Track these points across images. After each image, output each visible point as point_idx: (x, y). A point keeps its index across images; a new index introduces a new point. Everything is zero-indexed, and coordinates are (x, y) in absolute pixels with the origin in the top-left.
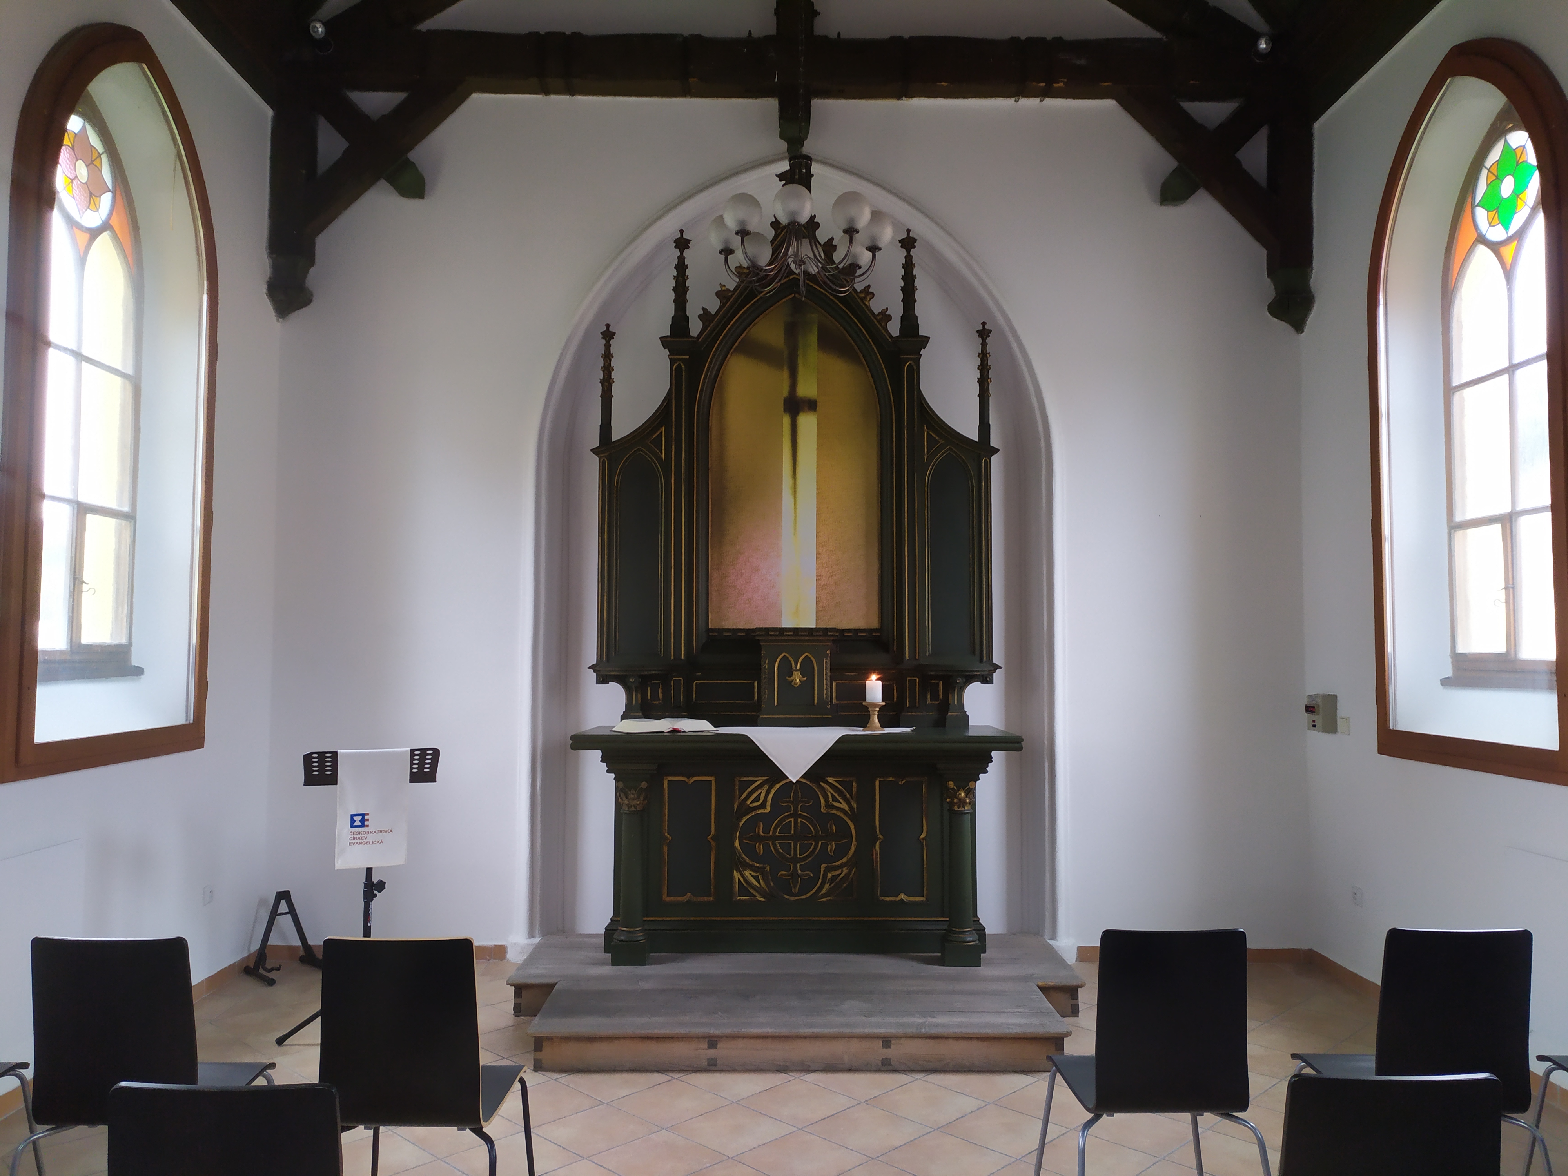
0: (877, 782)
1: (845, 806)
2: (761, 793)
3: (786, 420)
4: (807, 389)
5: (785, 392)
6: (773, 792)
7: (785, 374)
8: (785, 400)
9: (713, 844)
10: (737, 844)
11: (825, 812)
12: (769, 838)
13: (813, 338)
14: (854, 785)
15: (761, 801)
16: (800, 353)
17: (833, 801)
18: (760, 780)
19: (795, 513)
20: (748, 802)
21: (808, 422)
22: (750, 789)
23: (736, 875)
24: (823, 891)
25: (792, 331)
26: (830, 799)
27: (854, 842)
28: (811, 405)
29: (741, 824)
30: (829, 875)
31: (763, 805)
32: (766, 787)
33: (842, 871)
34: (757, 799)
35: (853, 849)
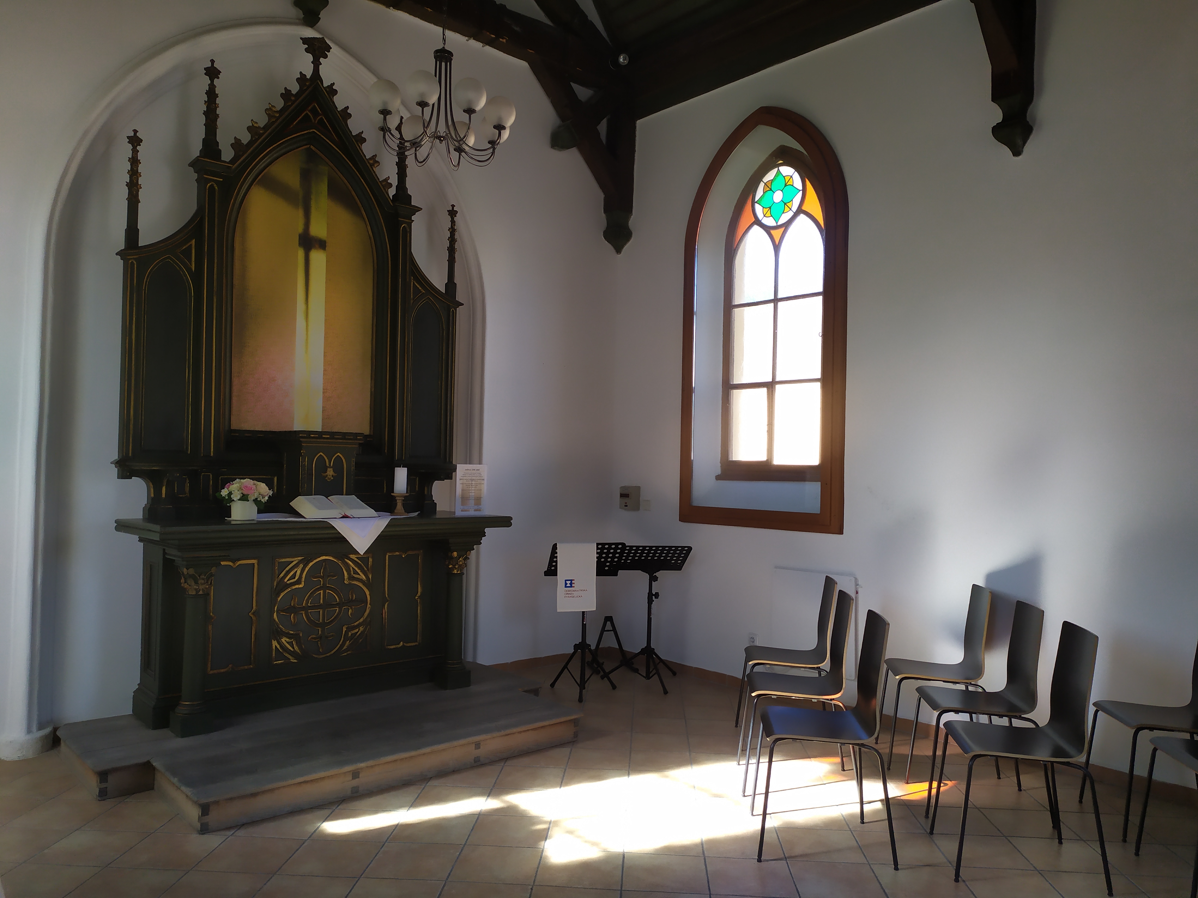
0: (387, 556)
1: (363, 577)
2: (296, 572)
3: (301, 253)
4: (318, 230)
5: (300, 229)
6: (307, 569)
7: (300, 213)
8: (300, 236)
9: (254, 618)
10: (275, 616)
11: (348, 583)
12: (303, 609)
13: (324, 187)
14: (371, 560)
15: (296, 578)
16: (313, 197)
17: (354, 574)
18: (296, 560)
19: (307, 334)
20: (286, 580)
21: (318, 258)
22: (287, 569)
23: (275, 643)
24: (345, 648)
25: (306, 176)
26: (352, 573)
28: (322, 245)
29: (279, 599)
30: (350, 634)
31: (299, 582)
32: (301, 566)
33: (359, 630)
34: (294, 576)
35: (368, 611)
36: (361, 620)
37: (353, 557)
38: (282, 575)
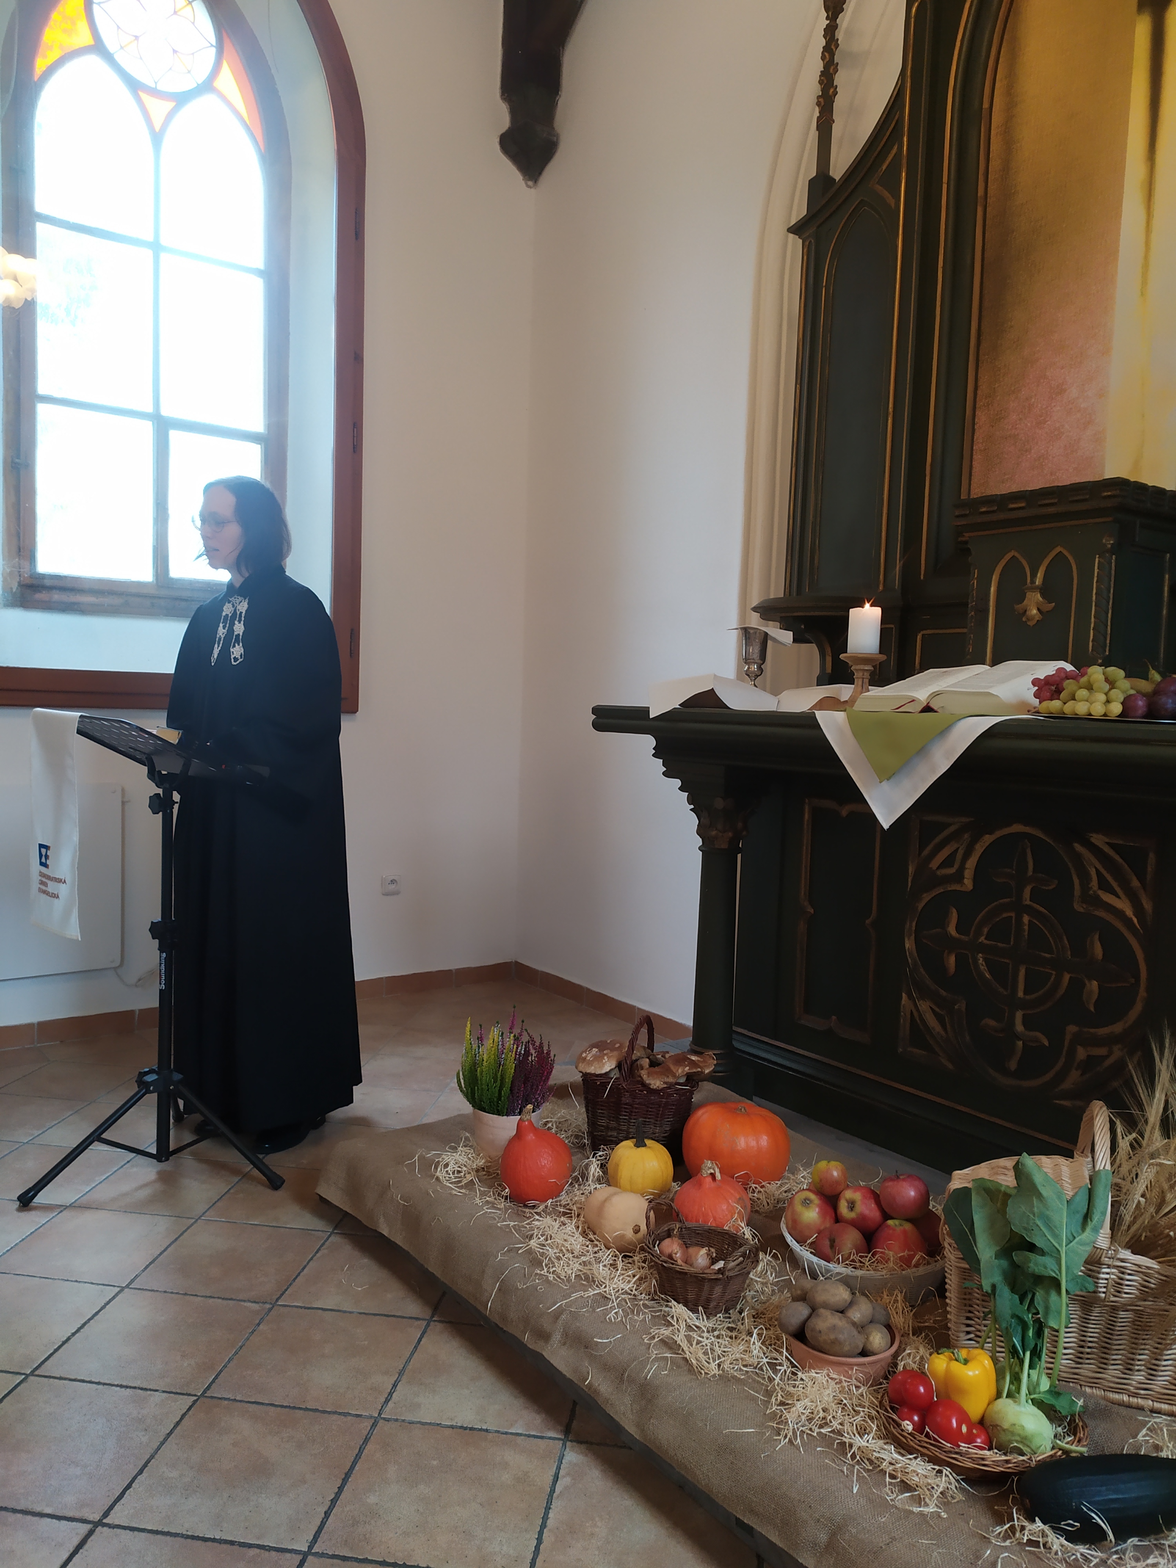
1: (1126, 905)
6: (979, 849)
9: (873, 935)
11: (1082, 910)
12: (966, 945)
15: (956, 865)
17: (1100, 888)
18: (956, 823)
22: (937, 840)
23: (907, 1003)
24: (1067, 1085)
30: (1081, 1053)
31: (959, 876)
32: (967, 839)
33: (1110, 1053)
34: (949, 860)
37: (1098, 840)
38: (926, 852)
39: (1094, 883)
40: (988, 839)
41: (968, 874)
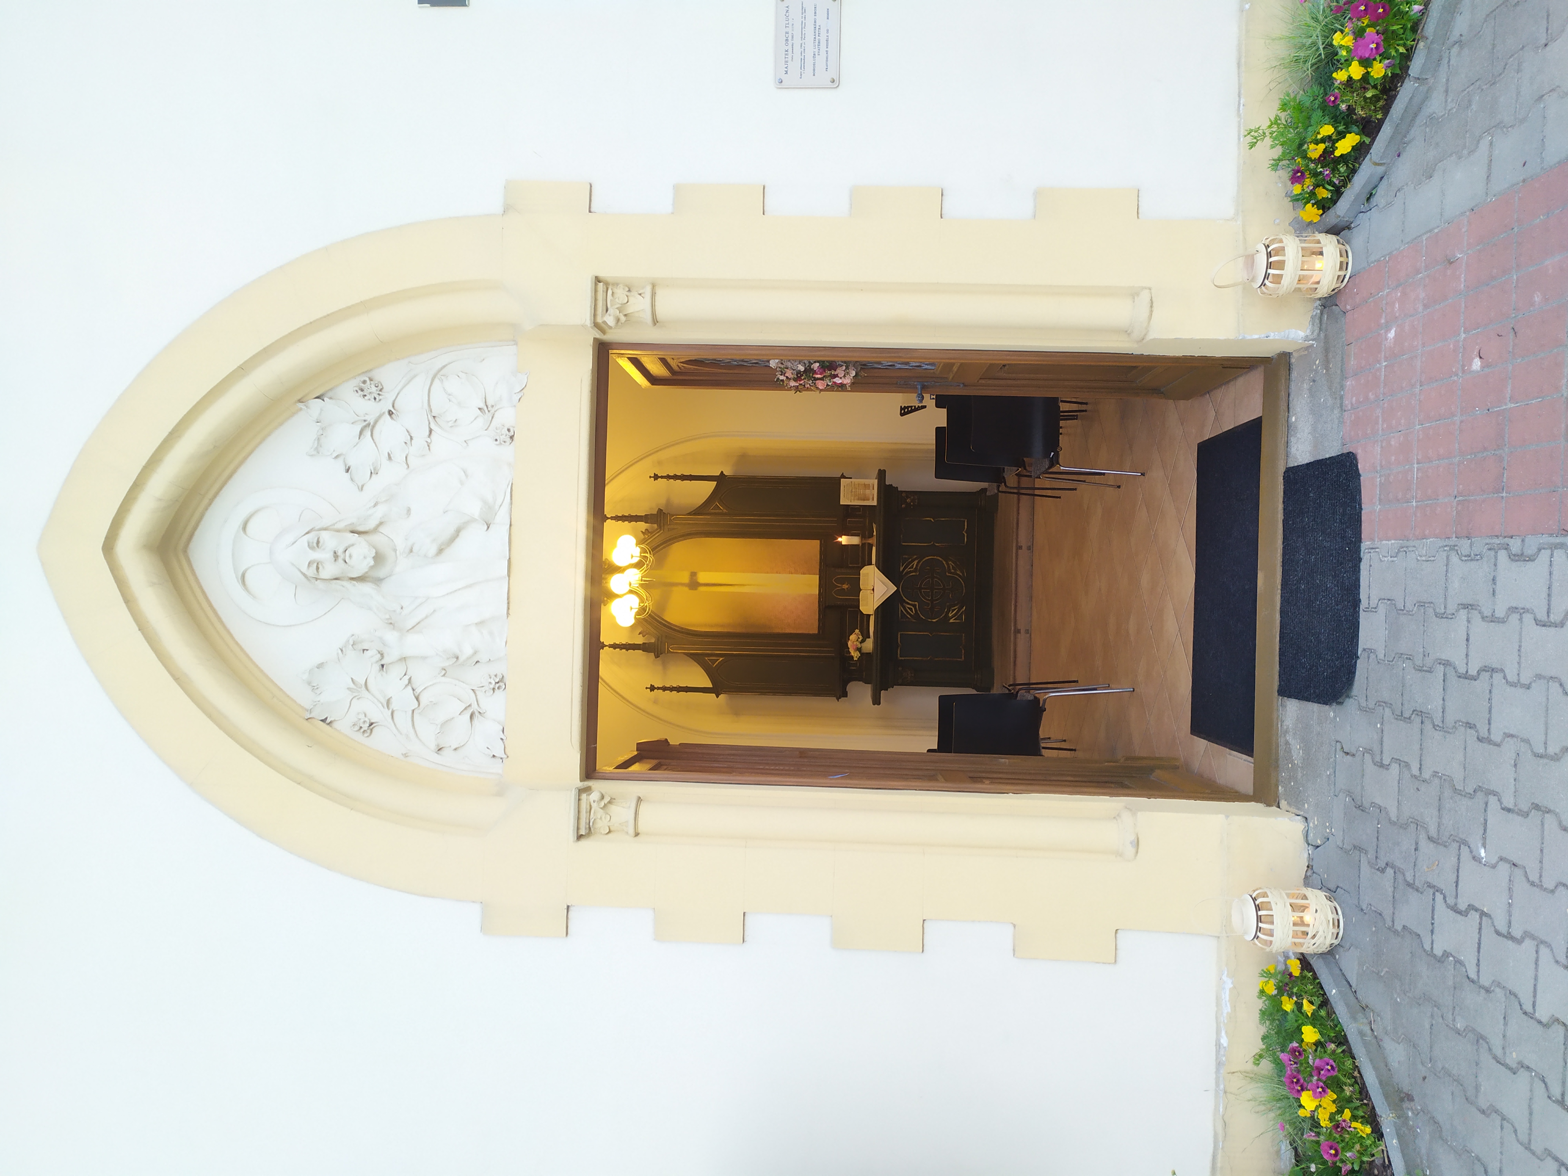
0: (904, 544)
1: (915, 562)
3: (702, 589)
4: (685, 578)
5: (686, 589)
6: (907, 600)
7: (675, 589)
8: (690, 590)
10: (934, 621)
11: (918, 572)
12: (932, 602)
14: (904, 556)
15: (912, 607)
18: (898, 608)
20: (913, 614)
21: (702, 578)
22: (906, 613)
23: (951, 621)
24: (961, 574)
27: (935, 557)
28: (693, 574)
29: (925, 618)
30: (953, 571)
31: (914, 606)
32: (904, 604)
33: (950, 564)
34: (909, 607)
35: (938, 558)
36: (944, 562)
37: (901, 569)
38: (909, 616)
39: (912, 569)
40: (904, 598)
41: (913, 603)
